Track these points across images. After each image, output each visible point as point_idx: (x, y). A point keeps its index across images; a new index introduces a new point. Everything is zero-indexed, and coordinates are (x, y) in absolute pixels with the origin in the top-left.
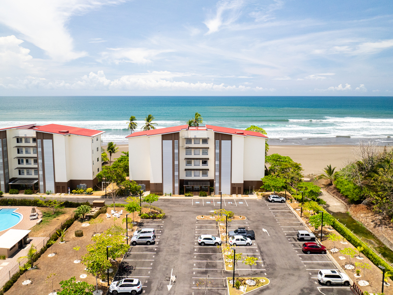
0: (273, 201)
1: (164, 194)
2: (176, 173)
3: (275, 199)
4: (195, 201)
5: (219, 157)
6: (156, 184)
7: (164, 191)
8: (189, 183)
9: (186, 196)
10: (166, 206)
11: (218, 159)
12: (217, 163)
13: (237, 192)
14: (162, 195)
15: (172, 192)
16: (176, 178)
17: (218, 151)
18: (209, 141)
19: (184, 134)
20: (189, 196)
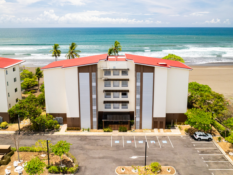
0: (199, 140)
1: (82, 130)
2: (94, 108)
3: (202, 138)
4: (115, 138)
5: (140, 90)
6: (73, 118)
7: (82, 126)
8: (108, 116)
9: (105, 131)
10: (82, 149)
11: (139, 92)
12: (138, 96)
13: (159, 126)
14: (79, 130)
15: (90, 127)
16: (95, 113)
17: (139, 84)
18: (129, 73)
19: (102, 65)
20: (108, 131)
